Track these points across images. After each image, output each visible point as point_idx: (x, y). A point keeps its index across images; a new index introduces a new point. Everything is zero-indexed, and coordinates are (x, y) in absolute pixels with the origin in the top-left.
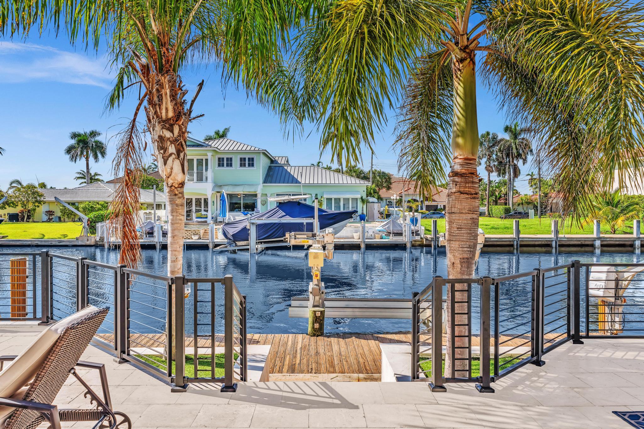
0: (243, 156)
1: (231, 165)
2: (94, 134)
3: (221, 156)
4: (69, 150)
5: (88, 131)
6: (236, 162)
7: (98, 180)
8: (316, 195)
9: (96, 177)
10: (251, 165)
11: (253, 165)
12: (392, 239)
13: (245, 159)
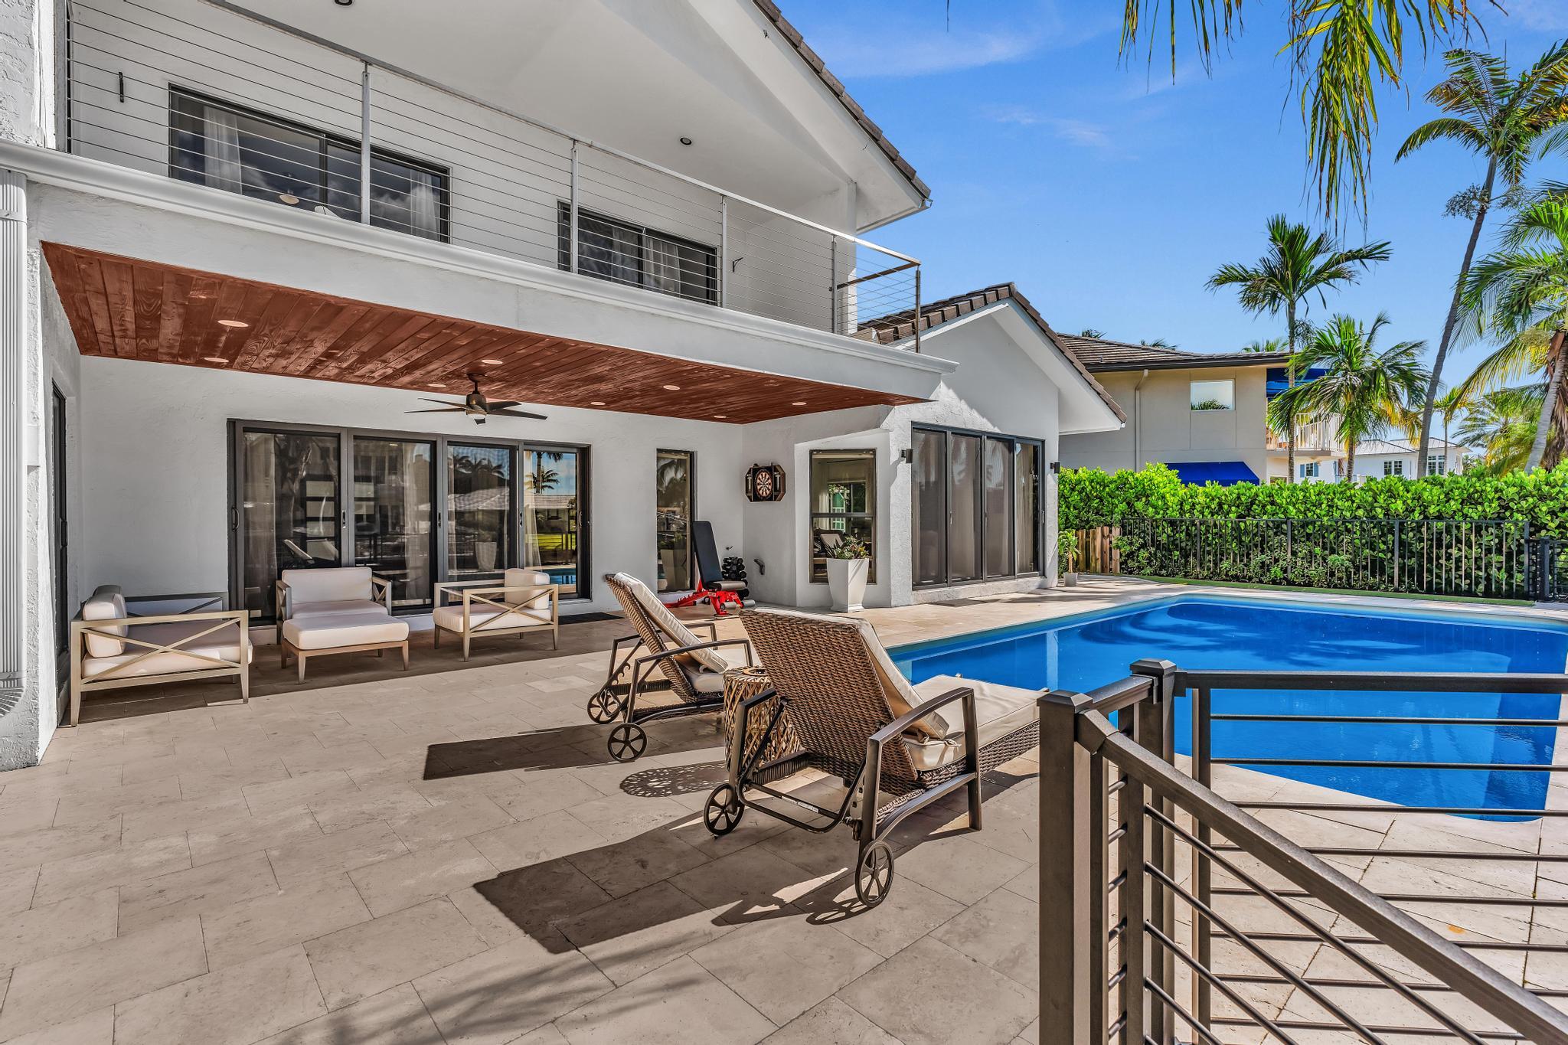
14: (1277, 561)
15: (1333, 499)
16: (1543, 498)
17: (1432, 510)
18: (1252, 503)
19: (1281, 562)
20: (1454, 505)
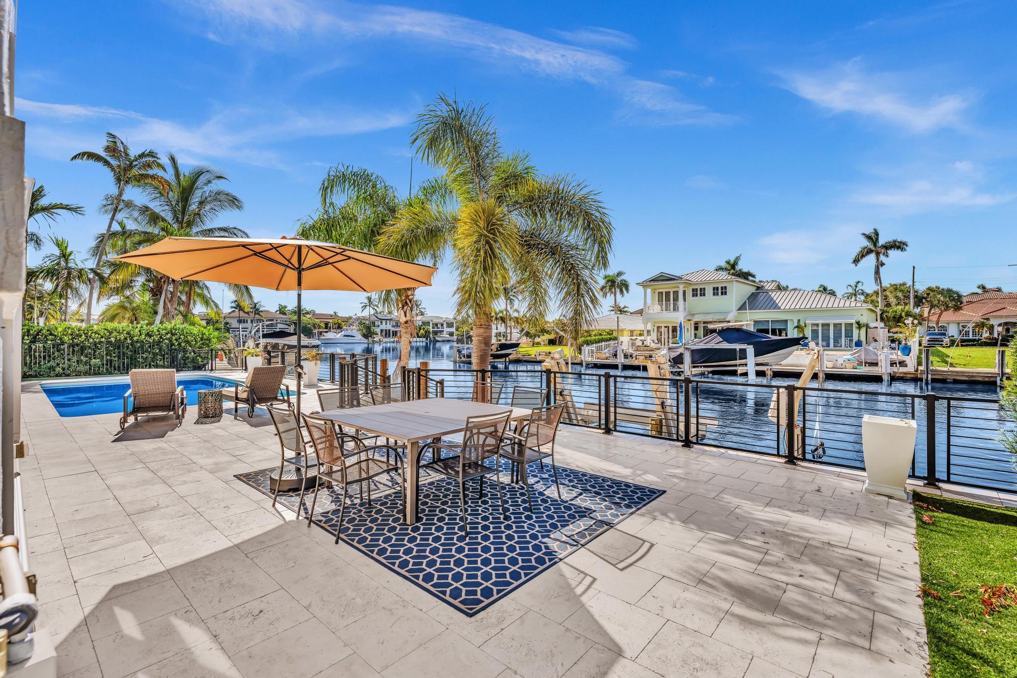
0: (716, 286)
1: (704, 295)
2: (620, 274)
3: (695, 287)
5: (616, 272)
6: (709, 291)
7: (626, 312)
8: (799, 320)
9: (625, 309)
10: (724, 293)
11: (726, 293)
12: (864, 370)
13: (717, 288)
14: (58, 364)
15: (87, 333)
16: (173, 334)
17: (135, 339)
18: (38, 334)
19: (61, 365)
20: (143, 336)
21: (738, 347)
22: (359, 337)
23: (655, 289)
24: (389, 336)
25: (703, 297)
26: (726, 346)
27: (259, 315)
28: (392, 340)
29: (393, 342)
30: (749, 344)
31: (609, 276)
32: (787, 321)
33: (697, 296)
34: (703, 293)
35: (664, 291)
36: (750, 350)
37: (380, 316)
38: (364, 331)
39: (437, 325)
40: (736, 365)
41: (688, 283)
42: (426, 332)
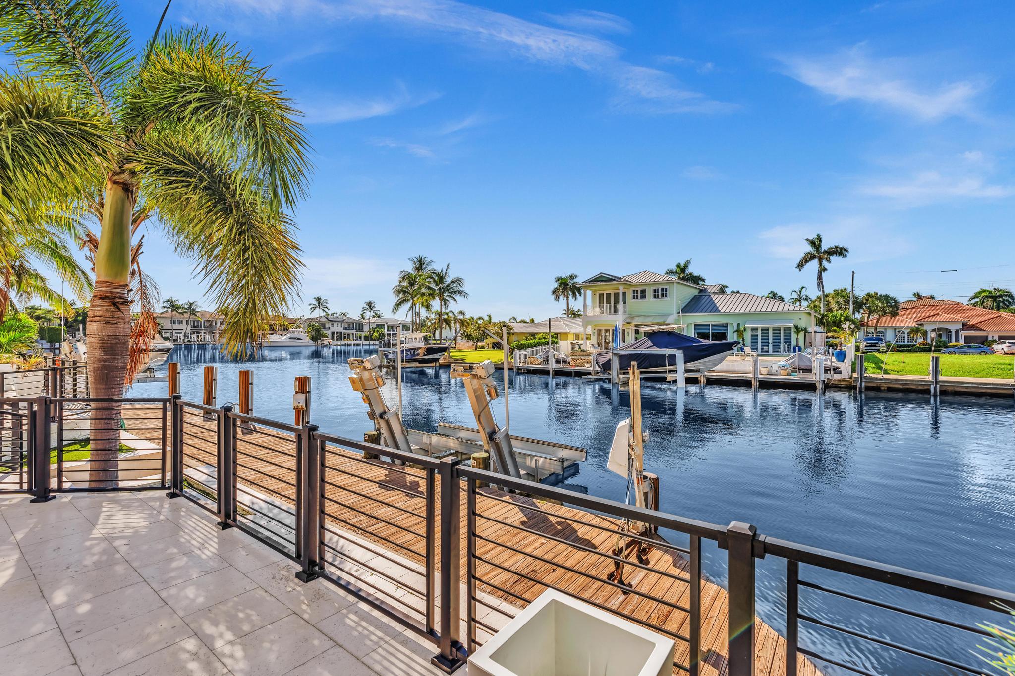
0: (656, 287)
1: (645, 297)
2: (572, 277)
3: (635, 289)
4: (554, 292)
5: (569, 275)
6: (650, 293)
8: (739, 324)
10: (665, 295)
11: (666, 296)
12: (799, 377)
13: (658, 290)
21: (667, 352)
22: (306, 340)
23: (596, 291)
24: (341, 339)
25: (643, 300)
26: (656, 351)
27: (196, 316)
28: (343, 343)
29: (345, 345)
30: (678, 349)
31: (562, 279)
32: (727, 324)
33: (637, 298)
34: (644, 294)
35: (605, 292)
36: (680, 355)
37: (330, 318)
38: (313, 333)
39: (392, 327)
40: (665, 372)
41: (628, 284)
42: (379, 335)
